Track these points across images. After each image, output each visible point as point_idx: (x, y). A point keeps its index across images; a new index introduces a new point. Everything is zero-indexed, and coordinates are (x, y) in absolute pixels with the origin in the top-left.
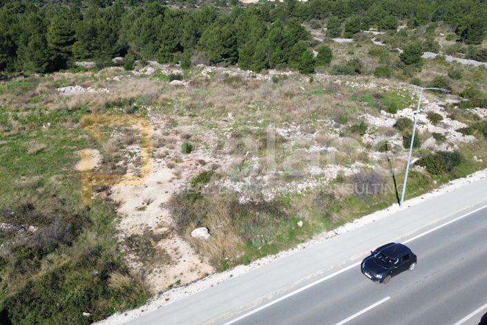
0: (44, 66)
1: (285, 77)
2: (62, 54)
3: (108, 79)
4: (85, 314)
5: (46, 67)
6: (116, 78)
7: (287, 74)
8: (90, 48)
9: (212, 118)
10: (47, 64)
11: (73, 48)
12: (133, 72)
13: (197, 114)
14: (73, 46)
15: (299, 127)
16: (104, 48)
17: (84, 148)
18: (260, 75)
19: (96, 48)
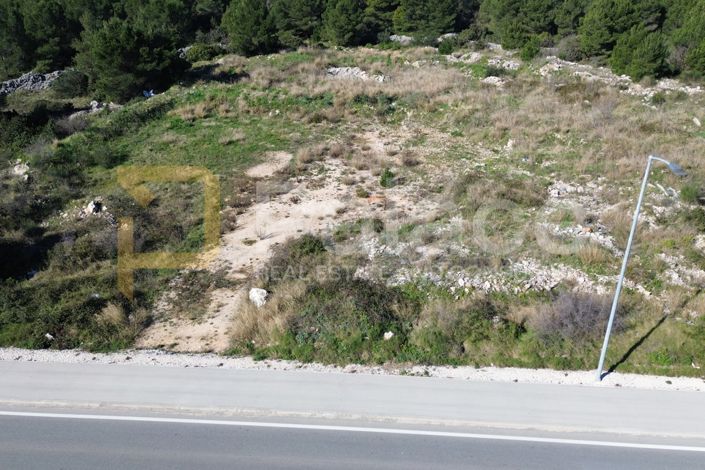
0: (347, 36)
1: (681, 96)
2: (381, 23)
3: (406, 63)
4: (48, 335)
5: (349, 39)
6: (416, 64)
7: (690, 91)
8: (414, 17)
9: (480, 144)
10: (351, 34)
11: (395, 15)
12: (448, 57)
13: (464, 133)
14: (395, 12)
15: (600, 188)
16: (434, 18)
17: (280, 149)
18: (638, 86)
19: (422, 17)
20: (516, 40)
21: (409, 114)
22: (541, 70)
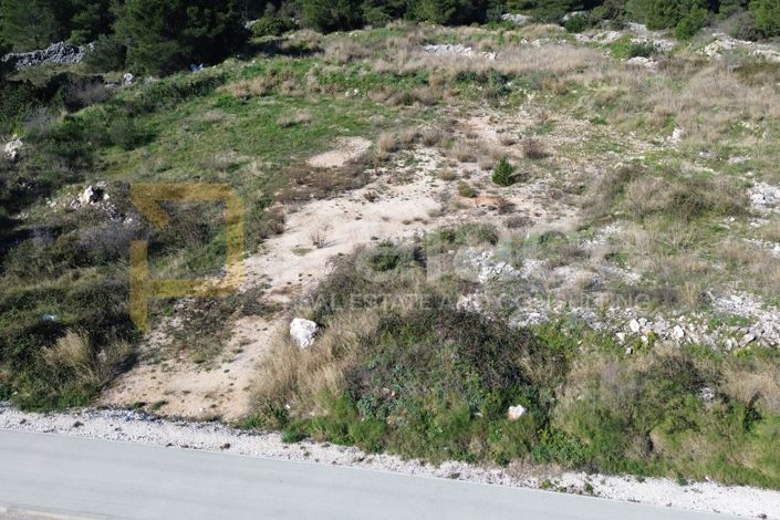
0: (448, 13)
3: (524, 41)
5: (451, 16)
6: (536, 42)
10: (454, 9)
12: (578, 36)
13: (607, 120)
17: (356, 134)
20: (666, 18)
21: (530, 97)
22: (707, 48)
